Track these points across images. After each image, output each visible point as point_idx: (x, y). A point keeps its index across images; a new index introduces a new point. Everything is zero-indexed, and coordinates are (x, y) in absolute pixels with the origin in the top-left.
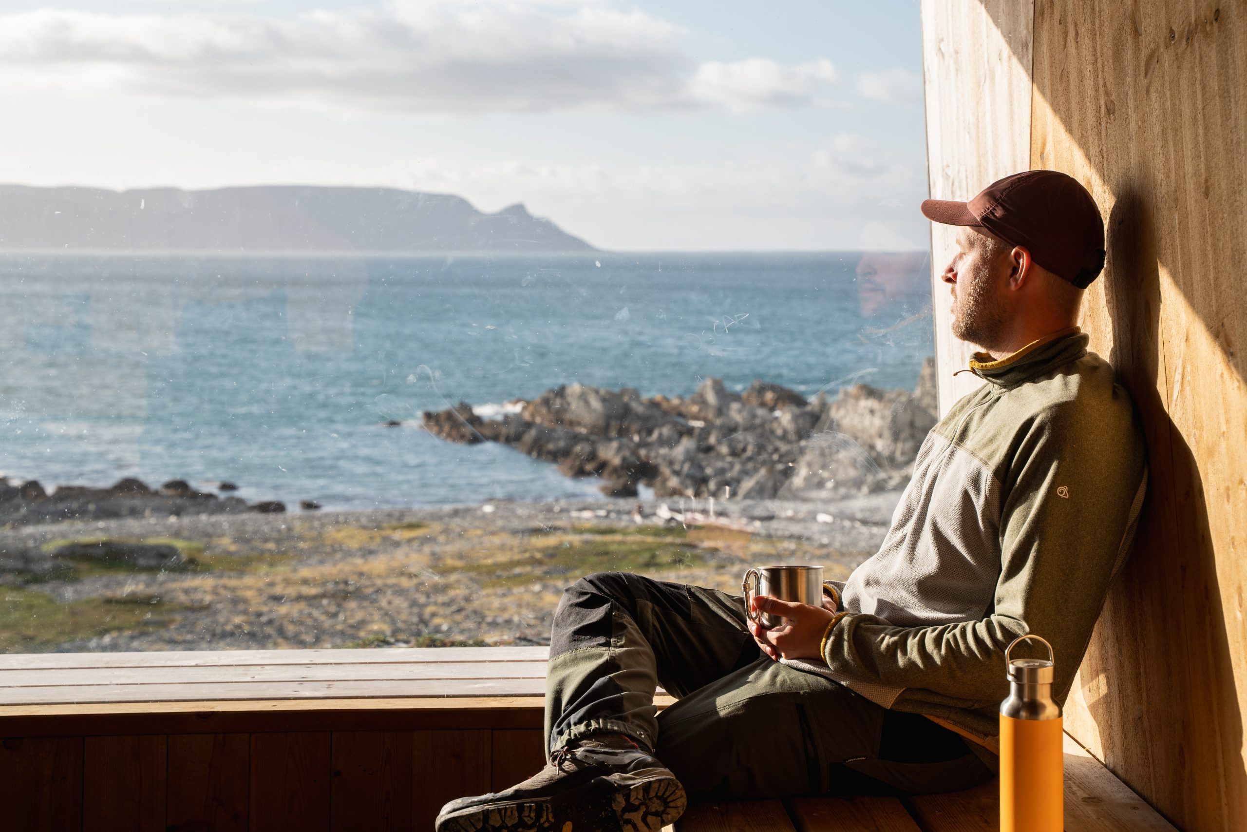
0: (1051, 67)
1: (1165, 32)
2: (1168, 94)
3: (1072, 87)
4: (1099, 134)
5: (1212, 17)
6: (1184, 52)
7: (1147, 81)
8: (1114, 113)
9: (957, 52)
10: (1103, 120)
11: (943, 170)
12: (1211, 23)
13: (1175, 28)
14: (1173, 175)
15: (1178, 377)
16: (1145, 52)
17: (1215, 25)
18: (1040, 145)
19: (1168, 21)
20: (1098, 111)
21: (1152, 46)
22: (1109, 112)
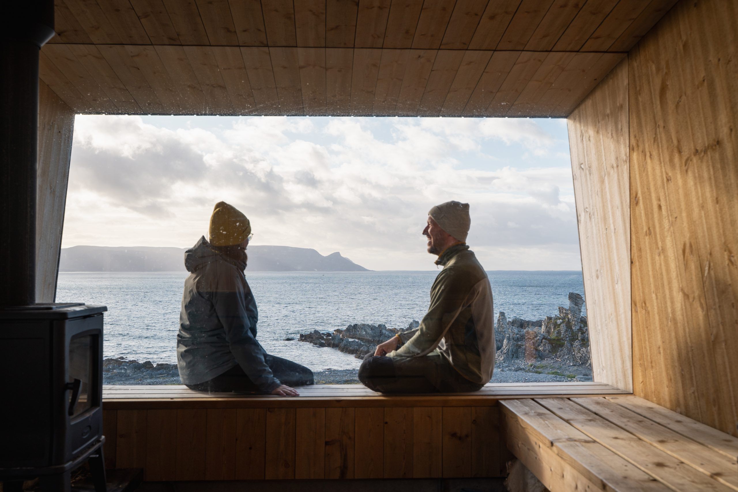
0: (639, 167)
1: (693, 150)
2: (696, 171)
3: (649, 173)
4: (664, 188)
5: (715, 143)
6: (703, 156)
7: (686, 167)
8: (671, 180)
9: (590, 167)
10: (665, 185)
11: (585, 210)
12: (715, 146)
13: (698, 148)
14: (701, 199)
15: (707, 268)
16: (685, 158)
17: (718, 146)
18: (634, 195)
19: (695, 146)
20: (663, 181)
21: (688, 156)
22: (668, 180)
